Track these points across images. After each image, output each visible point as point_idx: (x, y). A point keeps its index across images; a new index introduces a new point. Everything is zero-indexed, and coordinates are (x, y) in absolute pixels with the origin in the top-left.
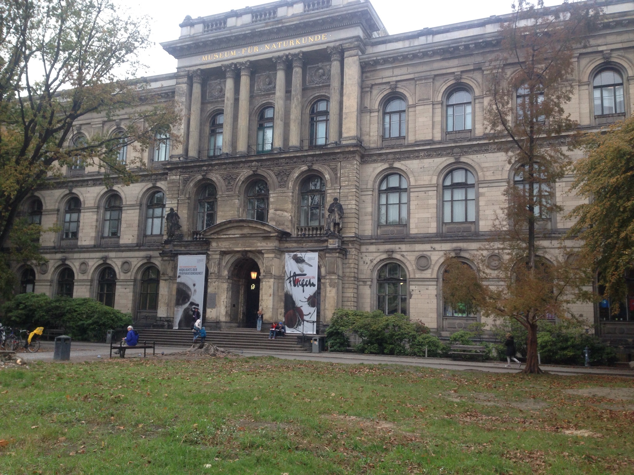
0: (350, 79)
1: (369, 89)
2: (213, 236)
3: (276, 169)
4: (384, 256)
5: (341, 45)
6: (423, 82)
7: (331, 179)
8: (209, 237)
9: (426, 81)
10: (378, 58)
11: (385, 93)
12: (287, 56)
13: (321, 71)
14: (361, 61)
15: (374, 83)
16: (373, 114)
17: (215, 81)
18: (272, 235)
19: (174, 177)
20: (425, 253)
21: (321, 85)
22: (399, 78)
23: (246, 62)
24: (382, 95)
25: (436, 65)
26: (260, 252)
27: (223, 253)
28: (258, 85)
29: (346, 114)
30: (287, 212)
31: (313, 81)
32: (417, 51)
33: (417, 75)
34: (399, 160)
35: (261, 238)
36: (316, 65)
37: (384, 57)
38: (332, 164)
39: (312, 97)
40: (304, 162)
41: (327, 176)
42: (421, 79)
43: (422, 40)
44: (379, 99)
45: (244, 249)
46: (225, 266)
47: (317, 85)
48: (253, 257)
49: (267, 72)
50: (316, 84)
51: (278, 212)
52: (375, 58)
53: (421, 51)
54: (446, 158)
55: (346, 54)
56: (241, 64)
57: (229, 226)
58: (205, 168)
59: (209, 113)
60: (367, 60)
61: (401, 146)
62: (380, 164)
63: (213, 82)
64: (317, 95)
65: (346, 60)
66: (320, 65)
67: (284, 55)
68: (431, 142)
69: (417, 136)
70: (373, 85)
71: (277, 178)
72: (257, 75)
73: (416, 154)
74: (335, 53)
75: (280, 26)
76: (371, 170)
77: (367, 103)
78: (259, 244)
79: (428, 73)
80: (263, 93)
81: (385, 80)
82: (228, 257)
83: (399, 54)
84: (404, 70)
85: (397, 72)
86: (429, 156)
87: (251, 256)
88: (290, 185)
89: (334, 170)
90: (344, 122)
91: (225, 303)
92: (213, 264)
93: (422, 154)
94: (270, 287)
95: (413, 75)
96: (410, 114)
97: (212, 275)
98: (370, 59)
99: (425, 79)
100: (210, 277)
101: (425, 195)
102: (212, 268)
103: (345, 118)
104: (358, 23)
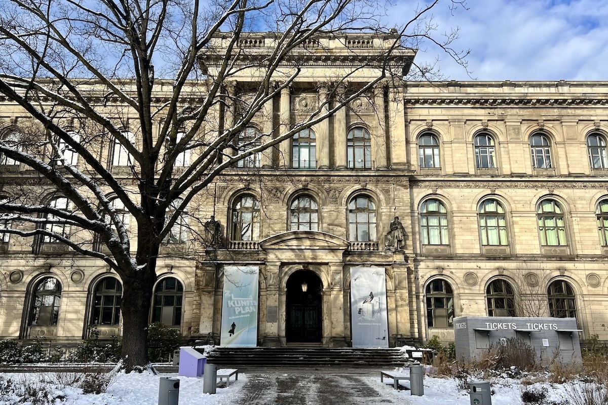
1: (408, 123)
3: (327, 185)
4: (435, 272)
6: (456, 124)
7: (385, 199)
9: (458, 124)
10: (420, 98)
11: (422, 129)
13: (359, 101)
14: (405, 98)
15: (412, 119)
16: (412, 146)
18: (340, 248)
20: (471, 271)
22: (435, 118)
24: (419, 131)
26: (326, 265)
27: (283, 265)
28: (294, 105)
29: (395, 142)
30: (341, 227)
31: (352, 110)
33: (450, 117)
34: (441, 187)
35: (327, 251)
37: (426, 98)
38: (385, 186)
40: (357, 182)
41: (381, 197)
42: (454, 121)
43: (452, 89)
44: (416, 133)
45: (306, 261)
46: (283, 278)
48: (314, 270)
49: (305, 94)
50: (356, 112)
51: (331, 227)
55: (390, 90)
58: (248, 178)
60: (409, 98)
61: (437, 175)
62: (424, 190)
65: (391, 95)
69: (455, 169)
71: (328, 194)
73: (457, 184)
75: (329, 54)
76: (415, 194)
77: (409, 135)
78: (324, 257)
79: (460, 117)
80: (300, 114)
81: (421, 118)
82: (286, 269)
84: (439, 111)
86: (468, 187)
87: (311, 268)
88: (343, 202)
89: (387, 192)
90: (393, 150)
91: (284, 317)
92: (272, 276)
94: (340, 300)
95: (447, 117)
96: (446, 149)
97: (271, 287)
98: (412, 98)
99: (458, 122)
100: (269, 289)
101: (467, 219)
102: (272, 279)
103: (394, 146)
104: (402, 65)
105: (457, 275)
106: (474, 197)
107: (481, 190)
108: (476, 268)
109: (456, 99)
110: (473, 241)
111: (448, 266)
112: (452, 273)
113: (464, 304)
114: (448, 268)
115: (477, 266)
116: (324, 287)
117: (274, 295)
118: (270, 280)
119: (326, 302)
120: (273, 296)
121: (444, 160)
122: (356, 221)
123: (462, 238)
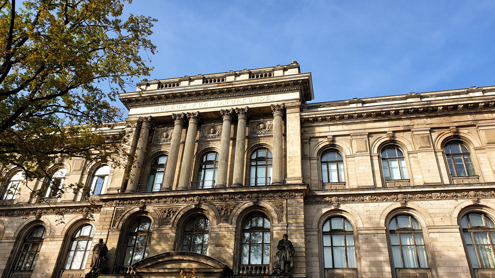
0: (292, 130)
1: (308, 141)
2: (146, 270)
3: (219, 204)
5: (284, 104)
6: (359, 137)
7: (277, 216)
8: (142, 271)
9: (361, 137)
10: (317, 116)
11: (323, 145)
12: (234, 110)
13: (262, 125)
14: (302, 117)
15: (312, 136)
16: (312, 162)
17: (162, 129)
18: (215, 271)
19: (109, 209)
21: (262, 135)
22: (336, 133)
23: (195, 113)
24: (320, 147)
25: (368, 125)
28: (203, 133)
29: (290, 158)
30: (228, 247)
31: (255, 133)
32: (354, 112)
33: (352, 132)
34: (344, 202)
36: (258, 120)
37: (323, 115)
38: (278, 202)
39: (253, 145)
40: (249, 198)
41: (273, 213)
42: (356, 135)
44: (317, 150)
51: (219, 248)
52: (314, 116)
53: (357, 112)
54: (391, 203)
55: (288, 111)
56: (191, 114)
57: (166, 259)
58: (143, 200)
60: (307, 117)
61: (342, 189)
62: (323, 205)
63: (161, 129)
64: (257, 143)
65: (288, 116)
66: (261, 120)
67: (232, 109)
68: (374, 187)
69: (359, 181)
70: (311, 138)
71: (219, 213)
72: (202, 125)
73: (362, 198)
74: (277, 110)
76: (315, 210)
77: (307, 152)
79: (363, 131)
81: (322, 135)
83: (337, 114)
84: (340, 127)
85: (333, 128)
86: (374, 200)
88: (233, 220)
89: (280, 208)
90: (288, 165)
93: (367, 198)
95: (349, 131)
96: (349, 163)
98: (309, 116)
99: (360, 135)
101: (374, 237)
103: (289, 161)
104: (298, 89)
106: (381, 212)
107: (389, 204)
110: (383, 262)
121: (348, 174)
122: (250, 242)
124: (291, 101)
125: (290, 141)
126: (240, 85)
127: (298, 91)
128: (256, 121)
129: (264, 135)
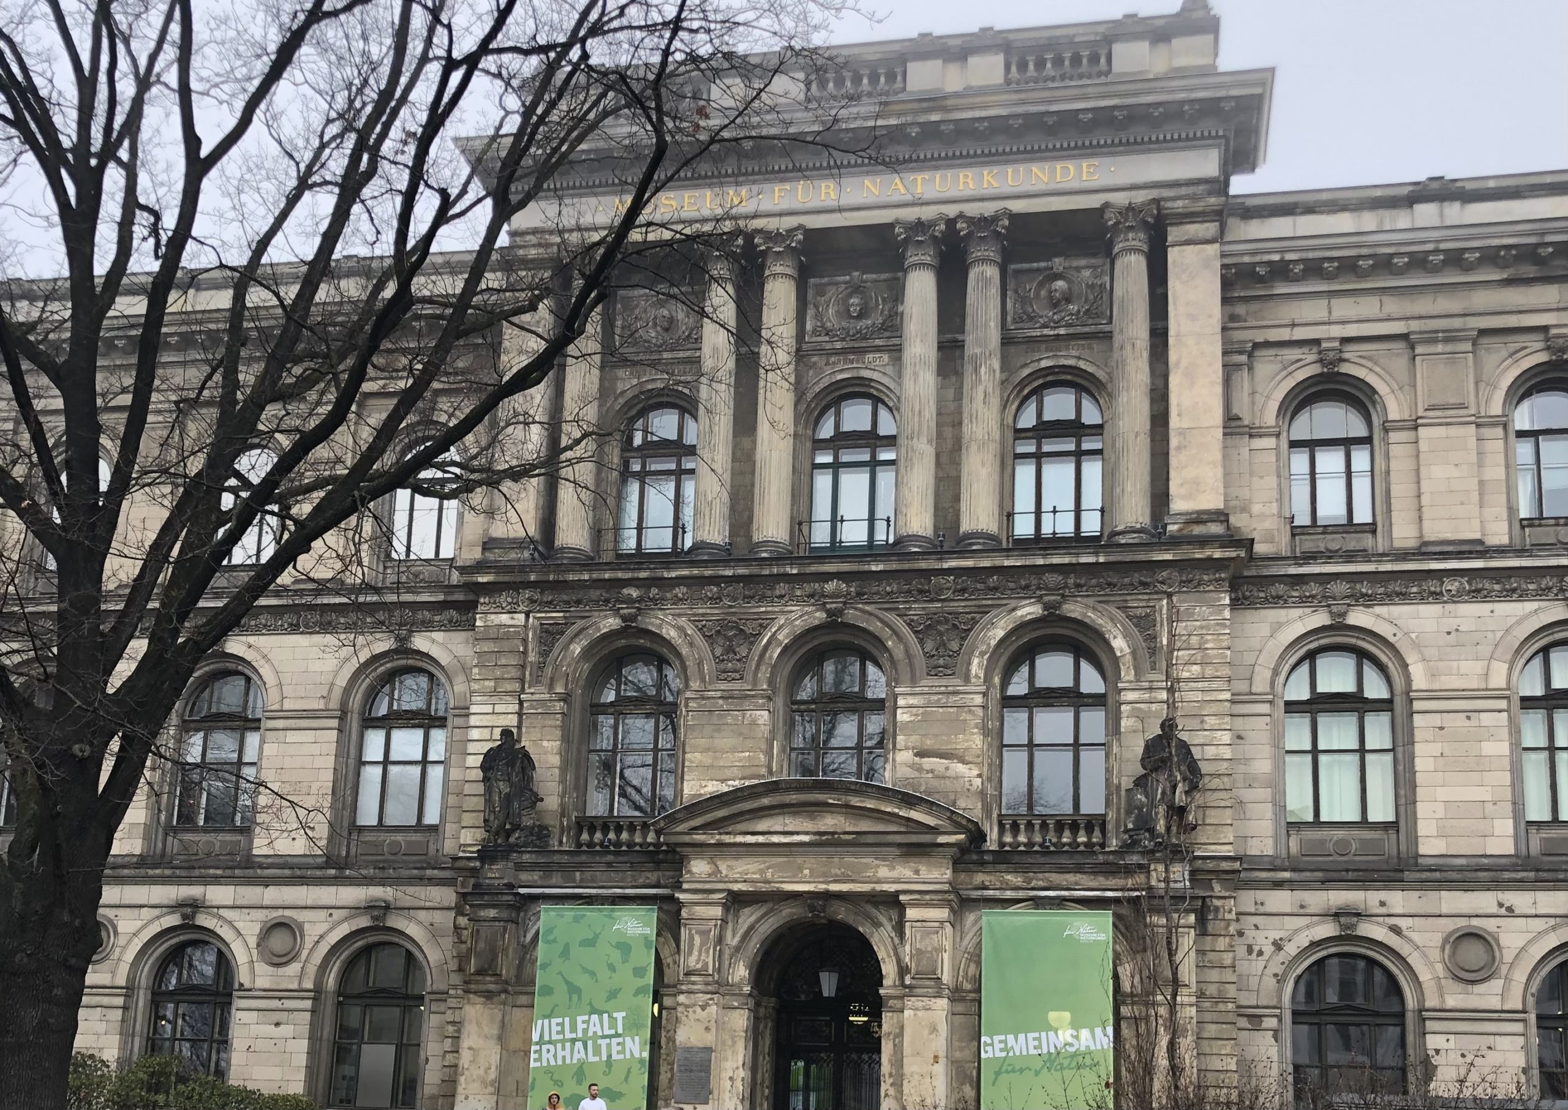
0: (1192, 317)
1: (1244, 358)
2: (699, 838)
3: (917, 609)
4: (1327, 930)
5: (1157, 201)
6: (1440, 348)
7: (1134, 653)
8: (687, 839)
9: (1449, 348)
10: (1290, 256)
11: (1301, 376)
12: (951, 222)
13: (1060, 284)
14: (1227, 261)
15: (1260, 339)
16: (1258, 443)
17: (648, 292)
18: (942, 839)
19: (504, 618)
20: (1475, 922)
21: (1062, 331)
22: (1352, 331)
23: (791, 232)
24: (1290, 383)
25: (1482, 299)
26: (892, 902)
27: (736, 901)
28: (818, 316)
29: (1182, 432)
30: (964, 762)
31: (1031, 319)
32: (1430, 247)
33: (1415, 326)
34: (1368, 601)
35: (896, 851)
36: (1043, 264)
37: (1311, 255)
38: (1138, 603)
39: (1026, 372)
40: (1026, 592)
41: (1119, 644)
42: (1431, 338)
43: (1426, 213)
44: (1280, 394)
45: (822, 887)
46: (737, 949)
47: (1046, 331)
48: (851, 920)
49: (856, 274)
50: (1045, 326)
51: (929, 762)
52: (1276, 257)
53: (1443, 246)
54: (1535, 605)
55: (1174, 234)
56: (773, 237)
57: (765, 801)
58: (634, 593)
59: (621, 401)
60: (1247, 259)
61: (1365, 555)
62: (1296, 613)
63: (641, 292)
64: (1044, 364)
65: (1172, 256)
66: (1058, 263)
67: (942, 217)
68: (1477, 548)
69: (1426, 524)
70: (1256, 346)
71: (921, 642)
72: (818, 280)
73: (1433, 585)
74: (1131, 228)
75: (935, 117)
76: (1264, 630)
77: (1242, 407)
78: (883, 872)
79: (1457, 323)
80: (838, 345)
81: (1300, 334)
82: (748, 916)
83: (1364, 251)
84: (1369, 306)
85: (1343, 308)
86: (1477, 595)
87: (842, 913)
88: (976, 667)
89: (1145, 625)
90: (1174, 461)
91: (739, 1084)
92: (697, 940)
93: (1452, 585)
94: (934, 1029)
95: (1403, 323)
96: (1394, 450)
97: (694, 978)
98: (1258, 259)
99: (1446, 340)
100: (684, 987)
101: (1467, 723)
102: (696, 953)
103: (1179, 448)
104: (1217, 137)
105: (1415, 936)
106: (1499, 634)
107: (1530, 606)
108: (1494, 910)
109: (1437, 251)
110: (1489, 807)
111: (1383, 904)
112: (1396, 930)
113: (1437, 1051)
114: (1383, 911)
115: (1501, 905)
116: (886, 982)
117: (703, 1008)
118: (690, 953)
119: (889, 1034)
120: (698, 1010)
121: (1388, 492)
122: (1031, 739)
123: (1442, 794)
124: (1183, 191)
125: (1184, 362)
126: (978, 114)
127: (1218, 146)
128: (1035, 265)
129: (1071, 331)
